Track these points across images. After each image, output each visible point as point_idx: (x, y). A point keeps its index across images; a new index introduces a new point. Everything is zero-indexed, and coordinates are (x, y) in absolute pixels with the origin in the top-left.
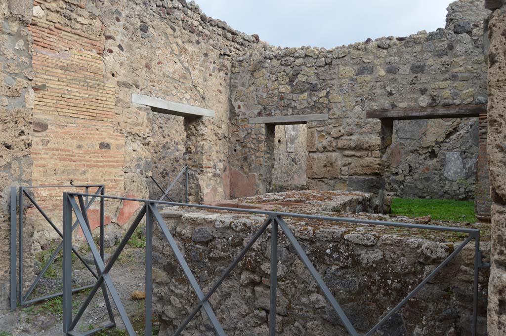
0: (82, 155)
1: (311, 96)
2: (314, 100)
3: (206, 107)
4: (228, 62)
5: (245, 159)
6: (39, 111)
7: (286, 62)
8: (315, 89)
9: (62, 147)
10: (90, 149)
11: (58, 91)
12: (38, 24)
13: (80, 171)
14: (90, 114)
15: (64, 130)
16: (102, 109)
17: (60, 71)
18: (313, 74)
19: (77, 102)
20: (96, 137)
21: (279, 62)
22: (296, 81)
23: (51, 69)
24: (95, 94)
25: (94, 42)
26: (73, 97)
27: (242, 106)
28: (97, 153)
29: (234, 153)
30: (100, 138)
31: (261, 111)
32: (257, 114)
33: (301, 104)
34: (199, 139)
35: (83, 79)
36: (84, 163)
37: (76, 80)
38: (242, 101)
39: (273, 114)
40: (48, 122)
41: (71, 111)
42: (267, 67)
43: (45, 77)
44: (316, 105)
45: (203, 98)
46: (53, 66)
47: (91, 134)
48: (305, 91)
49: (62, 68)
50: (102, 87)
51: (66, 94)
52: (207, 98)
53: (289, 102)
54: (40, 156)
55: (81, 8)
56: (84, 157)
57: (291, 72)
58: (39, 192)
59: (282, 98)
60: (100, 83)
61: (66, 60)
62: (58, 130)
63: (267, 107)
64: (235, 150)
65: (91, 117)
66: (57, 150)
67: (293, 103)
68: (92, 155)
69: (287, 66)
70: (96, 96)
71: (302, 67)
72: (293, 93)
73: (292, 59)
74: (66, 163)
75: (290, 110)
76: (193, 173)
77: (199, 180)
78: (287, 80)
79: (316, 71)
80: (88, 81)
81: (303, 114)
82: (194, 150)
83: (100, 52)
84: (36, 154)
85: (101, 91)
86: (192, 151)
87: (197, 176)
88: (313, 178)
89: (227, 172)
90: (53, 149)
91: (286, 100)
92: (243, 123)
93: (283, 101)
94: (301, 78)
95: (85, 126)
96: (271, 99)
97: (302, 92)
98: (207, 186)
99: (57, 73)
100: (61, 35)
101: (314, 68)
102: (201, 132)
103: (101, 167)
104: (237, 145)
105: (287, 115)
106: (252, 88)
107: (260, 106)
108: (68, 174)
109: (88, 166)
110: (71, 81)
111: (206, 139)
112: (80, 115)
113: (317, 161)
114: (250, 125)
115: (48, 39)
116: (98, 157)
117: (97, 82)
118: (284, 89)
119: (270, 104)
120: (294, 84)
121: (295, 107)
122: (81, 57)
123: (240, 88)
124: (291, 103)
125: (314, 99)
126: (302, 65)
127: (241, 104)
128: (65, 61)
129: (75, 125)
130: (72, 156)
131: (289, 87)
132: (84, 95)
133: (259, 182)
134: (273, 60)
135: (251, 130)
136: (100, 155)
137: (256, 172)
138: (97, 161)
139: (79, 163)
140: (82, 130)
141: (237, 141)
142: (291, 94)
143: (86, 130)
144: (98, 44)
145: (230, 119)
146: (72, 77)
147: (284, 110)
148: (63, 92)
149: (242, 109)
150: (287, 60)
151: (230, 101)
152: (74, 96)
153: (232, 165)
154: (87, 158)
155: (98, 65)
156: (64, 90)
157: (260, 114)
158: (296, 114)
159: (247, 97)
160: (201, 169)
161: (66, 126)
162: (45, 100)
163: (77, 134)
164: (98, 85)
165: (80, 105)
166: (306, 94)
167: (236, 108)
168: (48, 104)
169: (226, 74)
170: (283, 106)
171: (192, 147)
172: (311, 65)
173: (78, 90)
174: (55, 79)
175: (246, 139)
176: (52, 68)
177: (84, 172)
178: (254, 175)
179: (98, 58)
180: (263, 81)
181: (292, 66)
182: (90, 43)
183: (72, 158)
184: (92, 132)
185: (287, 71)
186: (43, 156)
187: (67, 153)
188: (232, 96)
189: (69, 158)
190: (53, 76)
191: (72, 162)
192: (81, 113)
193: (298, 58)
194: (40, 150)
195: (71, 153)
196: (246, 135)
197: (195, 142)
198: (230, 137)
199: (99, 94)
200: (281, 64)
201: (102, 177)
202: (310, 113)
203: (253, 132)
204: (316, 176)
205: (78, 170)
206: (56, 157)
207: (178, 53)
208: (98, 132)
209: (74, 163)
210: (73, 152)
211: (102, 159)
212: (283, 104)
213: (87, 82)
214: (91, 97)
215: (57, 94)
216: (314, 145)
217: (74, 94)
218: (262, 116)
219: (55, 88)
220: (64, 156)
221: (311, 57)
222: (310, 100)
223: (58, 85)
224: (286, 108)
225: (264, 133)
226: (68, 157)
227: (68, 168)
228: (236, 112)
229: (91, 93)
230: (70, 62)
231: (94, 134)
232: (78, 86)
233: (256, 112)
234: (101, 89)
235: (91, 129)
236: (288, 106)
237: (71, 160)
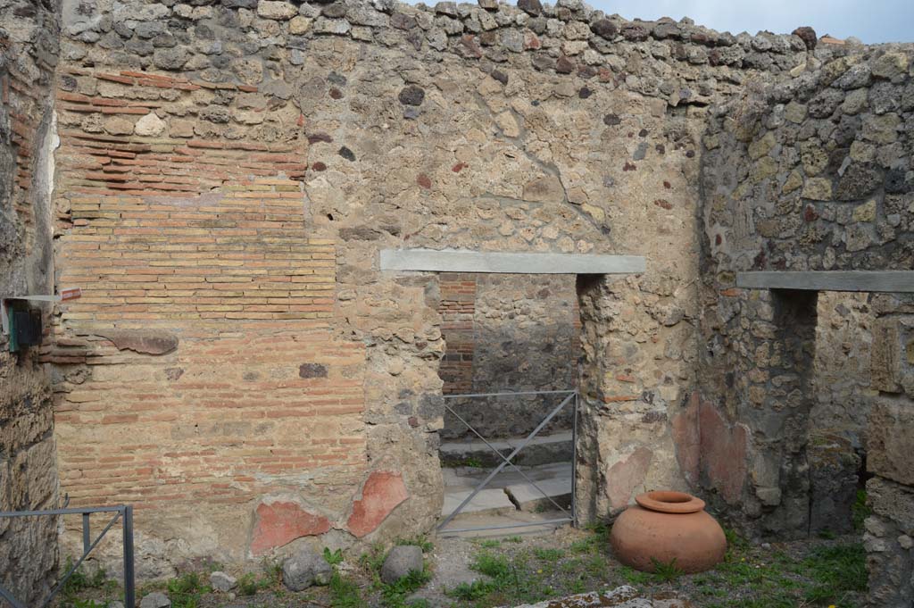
0: (259, 393)
1: (885, 208)
2: (895, 223)
3: (615, 249)
5: (731, 380)
6: (158, 316)
7: (820, 107)
8: (899, 185)
9: (212, 380)
10: (275, 380)
11: (196, 272)
12: (152, 148)
13: (254, 426)
14: (274, 308)
15: (215, 347)
16: (301, 294)
17: (200, 232)
18: (893, 137)
19: (244, 286)
20: (288, 353)
21: (804, 107)
22: (847, 162)
23: (180, 231)
24: (285, 264)
25: (280, 156)
26: (231, 279)
27: (724, 239)
28: (294, 386)
29: (709, 360)
30: (300, 355)
31: (762, 254)
32: (752, 262)
33: (857, 235)
34: (602, 329)
35: (254, 239)
36: (263, 408)
37: (237, 243)
38: (724, 223)
39: (788, 264)
40: (179, 335)
41: (228, 308)
42: (776, 128)
43: (170, 248)
44: (902, 239)
45: (606, 230)
46: (184, 223)
47: (277, 349)
48: (870, 194)
49: (206, 224)
50: (301, 248)
51: (216, 275)
52: (618, 228)
53: (827, 230)
54: (162, 401)
55: (247, 92)
56: (263, 397)
57: (833, 136)
58: (163, 469)
59: (810, 217)
60: (295, 240)
61: (215, 206)
62: (201, 347)
63: (777, 241)
64: (711, 353)
65: (275, 314)
66: (200, 387)
67: (836, 231)
68: (281, 391)
69: (825, 117)
70: (286, 268)
71: (863, 116)
72: (837, 199)
73: (835, 94)
74: (219, 411)
75: (830, 254)
76: (589, 410)
77: (600, 430)
78: (824, 163)
79: (900, 127)
80: (266, 240)
81: (862, 267)
82: (592, 355)
83: (295, 174)
84: (155, 397)
85: (300, 257)
86: (588, 358)
87: (597, 419)
88: (884, 479)
89: (691, 410)
90: (191, 386)
91: (819, 223)
92: (725, 284)
93: (812, 224)
94: (860, 153)
95: (261, 335)
96: (784, 220)
97: (860, 199)
98: (623, 444)
99: (195, 236)
100: (203, 158)
101: (894, 115)
102: (605, 313)
103: (303, 414)
104: (716, 340)
105: (822, 268)
106: (744, 189)
107: (760, 239)
108: (227, 433)
109: (271, 415)
110: (225, 248)
111: (617, 331)
112: (250, 314)
113: (897, 426)
114: (738, 292)
115: (174, 172)
116: (298, 395)
117: (288, 240)
118: (815, 189)
119: (783, 235)
120: (841, 171)
121: (842, 244)
122: (249, 194)
123: (721, 189)
124: (831, 233)
125: (895, 219)
126: (863, 109)
127: (722, 231)
128: (209, 210)
129: (239, 334)
130: (234, 396)
131: (827, 183)
132: (257, 272)
133: (754, 452)
134: (791, 104)
135: (741, 306)
136: (300, 390)
137: (747, 422)
138: (295, 404)
139: (249, 409)
140: (257, 342)
141: (714, 329)
142: (831, 206)
143: (264, 341)
144: (290, 157)
145: (702, 271)
146: (228, 239)
147: (815, 252)
148: (209, 272)
149: (725, 246)
150: (823, 101)
151: (701, 224)
152: (234, 276)
153: (706, 393)
154: (270, 397)
155: (291, 203)
156: (211, 267)
157: (759, 262)
158: (844, 267)
159: (734, 213)
160: (603, 404)
161: (219, 338)
162: (170, 293)
163: (245, 352)
164: (291, 245)
165: (247, 294)
166: (872, 203)
167: (713, 243)
168: (177, 300)
169: (690, 155)
170: (813, 242)
171: (587, 347)
172: (886, 107)
173: (242, 263)
174: (190, 248)
175: (732, 328)
176: (183, 228)
177: (263, 428)
178: (743, 430)
179: (292, 188)
180: (767, 169)
181: (835, 116)
182: (271, 161)
183: (235, 400)
184: (280, 344)
185: (824, 134)
186: (171, 400)
187: (222, 391)
188: (705, 212)
189: (229, 400)
190: (186, 244)
191: (234, 409)
192: (252, 309)
193: (850, 88)
194: (162, 388)
195: (231, 391)
196: (732, 318)
197: (592, 335)
198: (701, 317)
199: (294, 264)
200: (811, 116)
201: (308, 436)
202: (882, 267)
203: (744, 312)
204: (892, 475)
205: (249, 424)
206: (198, 401)
207: (516, 134)
208: (295, 344)
209: (240, 410)
210: (236, 389)
211: (306, 399)
212: (812, 236)
213: (264, 243)
214: (274, 272)
215: (195, 279)
216: (890, 373)
217: (234, 273)
218: (764, 268)
219: (190, 267)
220: (217, 398)
221: (887, 79)
222: (881, 224)
223: (197, 259)
224: (820, 245)
225: (770, 317)
226: (226, 399)
227: (225, 420)
228: (713, 253)
229: (274, 264)
230: (224, 209)
231: (285, 349)
232: (242, 255)
233: (752, 255)
234: (298, 252)
235: (276, 340)
236: (826, 239)
237: (232, 405)
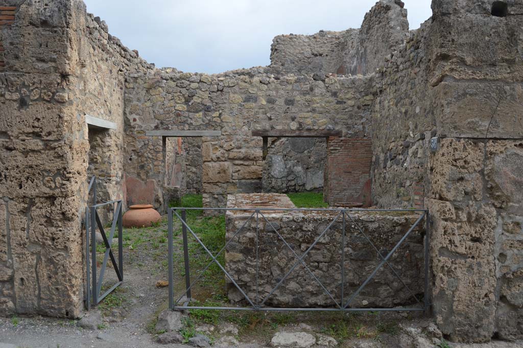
1: (205, 115)
2: (209, 119)
3: (112, 120)
4: (122, 77)
5: (142, 167)
7: (182, 84)
8: (209, 110)
18: (207, 97)
21: (175, 83)
22: (192, 101)
27: (137, 120)
29: (129, 161)
31: (158, 125)
32: (154, 128)
33: (196, 121)
34: (105, 150)
38: (137, 114)
39: (170, 128)
42: (163, 87)
44: (211, 123)
45: (110, 112)
48: (200, 111)
52: (112, 112)
53: (185, 119)
57: (187, 93)
59: (178, 115)
63: (165, 122)
64: (130, 159)
67: (189, 120)
69: (183, 88)
71: (197, 90)
72: (189, 111)
73: (188, 83)
75: (187, 126)
76: (101, 182)
77: (107, 188)
78: (183, 100)
79: (209, 95)
81: (198, 130)
82: (100, 160)
86: (98, 161)
87: (105, 184)
88: (208, 183)
89: (124, 180)
91: (182, 117)
92: (139, 135)
93: (179, 117)
94: (196, 99)
96: (168, 115)
97: (197, 112)
98: (114, 193)
101: (208, 92)
102: (107, 144)
104: (133, 154)
105: (184, 130)
106: (148, 104)
107: (157, 121)
111: (112, 150)
113: (212, 169)
114: (147, 137)
118: (180, 107)
119: (167, 120)
120: (190, 104)
121: (191, 124)
123: (135, 103)
124: (187, 120)
125: (209, 118)
126: (197, 88)
127: (137, 117)
131: (185, 106)
133: (157, 187)
134: (168, 81)
135: (148, 142)
137: (154, 178)
141: (132, 150)
142: (187, 113)
145: (125, 131)
147: (180, 125)
149: (138, 122)
150: (183, 83)
151: (125, 114)
153: (129, 173)
157: (157, 128)
158: (193, 130)
159: (143, 111)
160: (108, 178)
166: (201, 113)
167: (131, 121)
169: (121, 88)
170: (180, 122)
171: (98, 157)
172: (205, 89)
175: (142, 149)
178: (153, 181)
180: (159, 99)
181: (187, 88)
185: (184, 93)
188: (126, 109)
193: (193, 82)
196: (143, 146)
197: (101, 152)
198: (125, 147)
200: (177, 86)
202: (205, 130)
203: (150, 143)
204: (211, 181)
207: (96, 71)
212: (179, 120)
216: (209, 156)
218: (159, 129)
221: (206, 83)
222: (205, 119)
224: (182, 124)
225: (162, 145)
228: (132, 124)
233: (153, 126)
236: (184, 122)
